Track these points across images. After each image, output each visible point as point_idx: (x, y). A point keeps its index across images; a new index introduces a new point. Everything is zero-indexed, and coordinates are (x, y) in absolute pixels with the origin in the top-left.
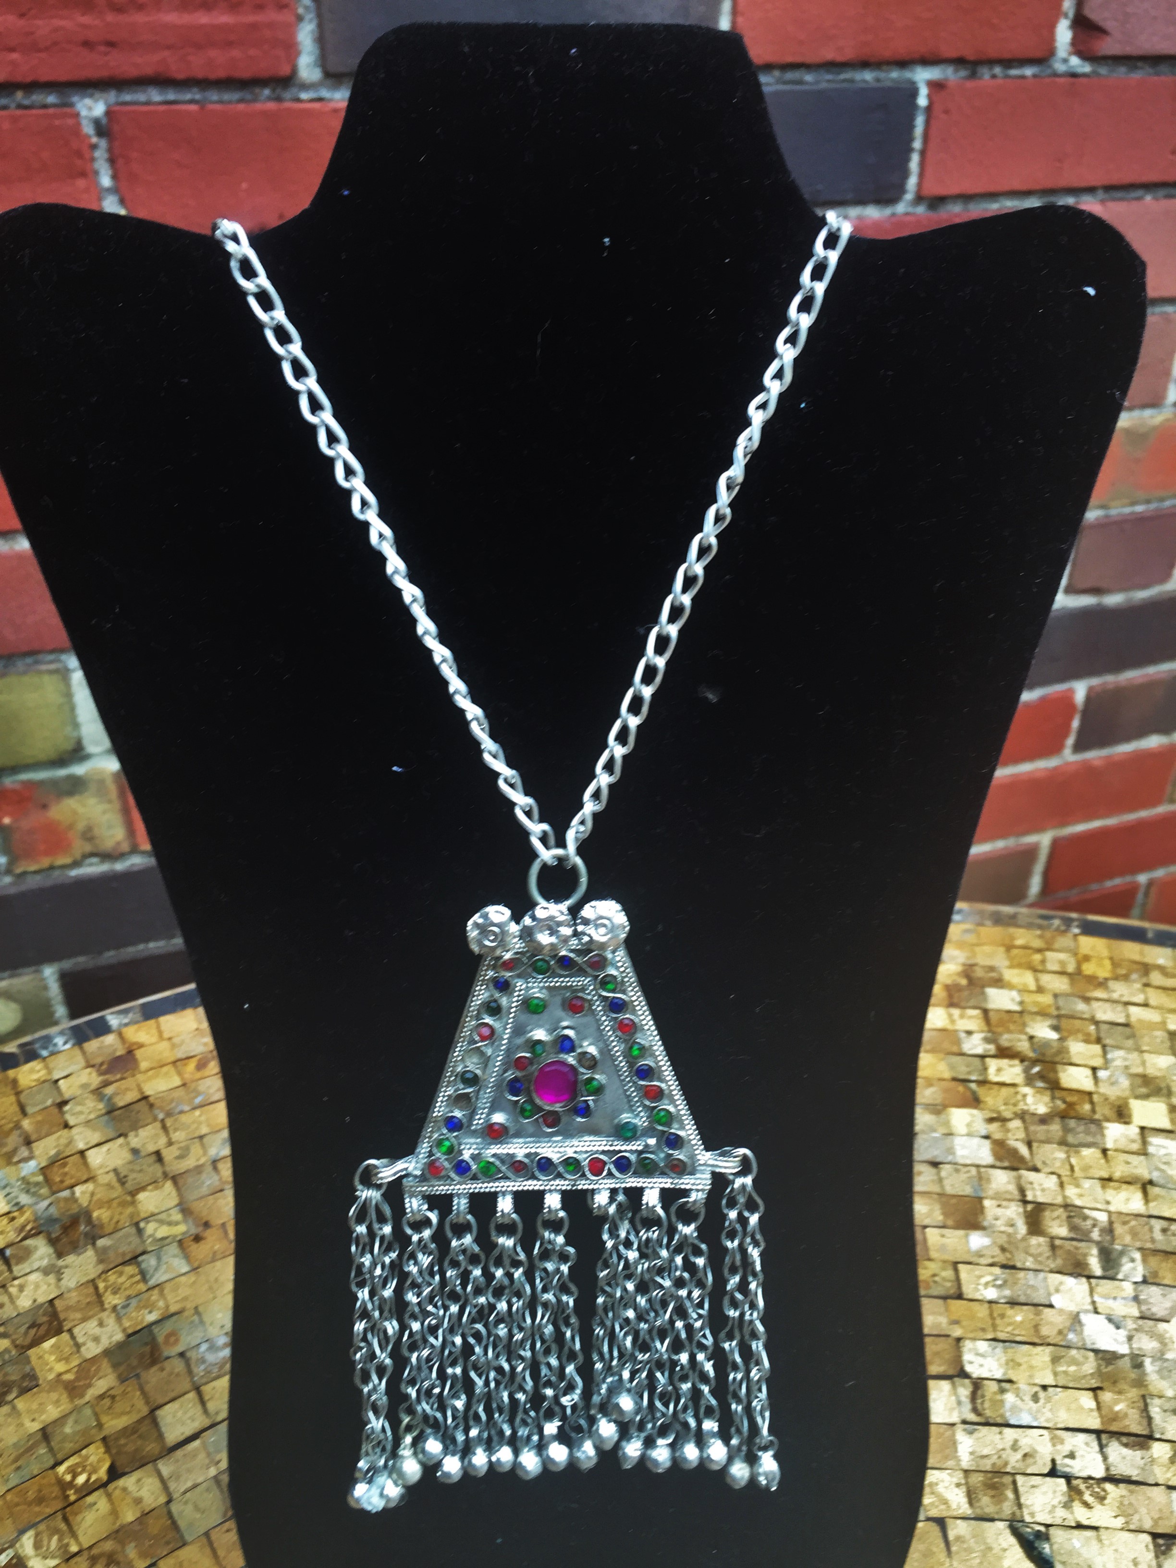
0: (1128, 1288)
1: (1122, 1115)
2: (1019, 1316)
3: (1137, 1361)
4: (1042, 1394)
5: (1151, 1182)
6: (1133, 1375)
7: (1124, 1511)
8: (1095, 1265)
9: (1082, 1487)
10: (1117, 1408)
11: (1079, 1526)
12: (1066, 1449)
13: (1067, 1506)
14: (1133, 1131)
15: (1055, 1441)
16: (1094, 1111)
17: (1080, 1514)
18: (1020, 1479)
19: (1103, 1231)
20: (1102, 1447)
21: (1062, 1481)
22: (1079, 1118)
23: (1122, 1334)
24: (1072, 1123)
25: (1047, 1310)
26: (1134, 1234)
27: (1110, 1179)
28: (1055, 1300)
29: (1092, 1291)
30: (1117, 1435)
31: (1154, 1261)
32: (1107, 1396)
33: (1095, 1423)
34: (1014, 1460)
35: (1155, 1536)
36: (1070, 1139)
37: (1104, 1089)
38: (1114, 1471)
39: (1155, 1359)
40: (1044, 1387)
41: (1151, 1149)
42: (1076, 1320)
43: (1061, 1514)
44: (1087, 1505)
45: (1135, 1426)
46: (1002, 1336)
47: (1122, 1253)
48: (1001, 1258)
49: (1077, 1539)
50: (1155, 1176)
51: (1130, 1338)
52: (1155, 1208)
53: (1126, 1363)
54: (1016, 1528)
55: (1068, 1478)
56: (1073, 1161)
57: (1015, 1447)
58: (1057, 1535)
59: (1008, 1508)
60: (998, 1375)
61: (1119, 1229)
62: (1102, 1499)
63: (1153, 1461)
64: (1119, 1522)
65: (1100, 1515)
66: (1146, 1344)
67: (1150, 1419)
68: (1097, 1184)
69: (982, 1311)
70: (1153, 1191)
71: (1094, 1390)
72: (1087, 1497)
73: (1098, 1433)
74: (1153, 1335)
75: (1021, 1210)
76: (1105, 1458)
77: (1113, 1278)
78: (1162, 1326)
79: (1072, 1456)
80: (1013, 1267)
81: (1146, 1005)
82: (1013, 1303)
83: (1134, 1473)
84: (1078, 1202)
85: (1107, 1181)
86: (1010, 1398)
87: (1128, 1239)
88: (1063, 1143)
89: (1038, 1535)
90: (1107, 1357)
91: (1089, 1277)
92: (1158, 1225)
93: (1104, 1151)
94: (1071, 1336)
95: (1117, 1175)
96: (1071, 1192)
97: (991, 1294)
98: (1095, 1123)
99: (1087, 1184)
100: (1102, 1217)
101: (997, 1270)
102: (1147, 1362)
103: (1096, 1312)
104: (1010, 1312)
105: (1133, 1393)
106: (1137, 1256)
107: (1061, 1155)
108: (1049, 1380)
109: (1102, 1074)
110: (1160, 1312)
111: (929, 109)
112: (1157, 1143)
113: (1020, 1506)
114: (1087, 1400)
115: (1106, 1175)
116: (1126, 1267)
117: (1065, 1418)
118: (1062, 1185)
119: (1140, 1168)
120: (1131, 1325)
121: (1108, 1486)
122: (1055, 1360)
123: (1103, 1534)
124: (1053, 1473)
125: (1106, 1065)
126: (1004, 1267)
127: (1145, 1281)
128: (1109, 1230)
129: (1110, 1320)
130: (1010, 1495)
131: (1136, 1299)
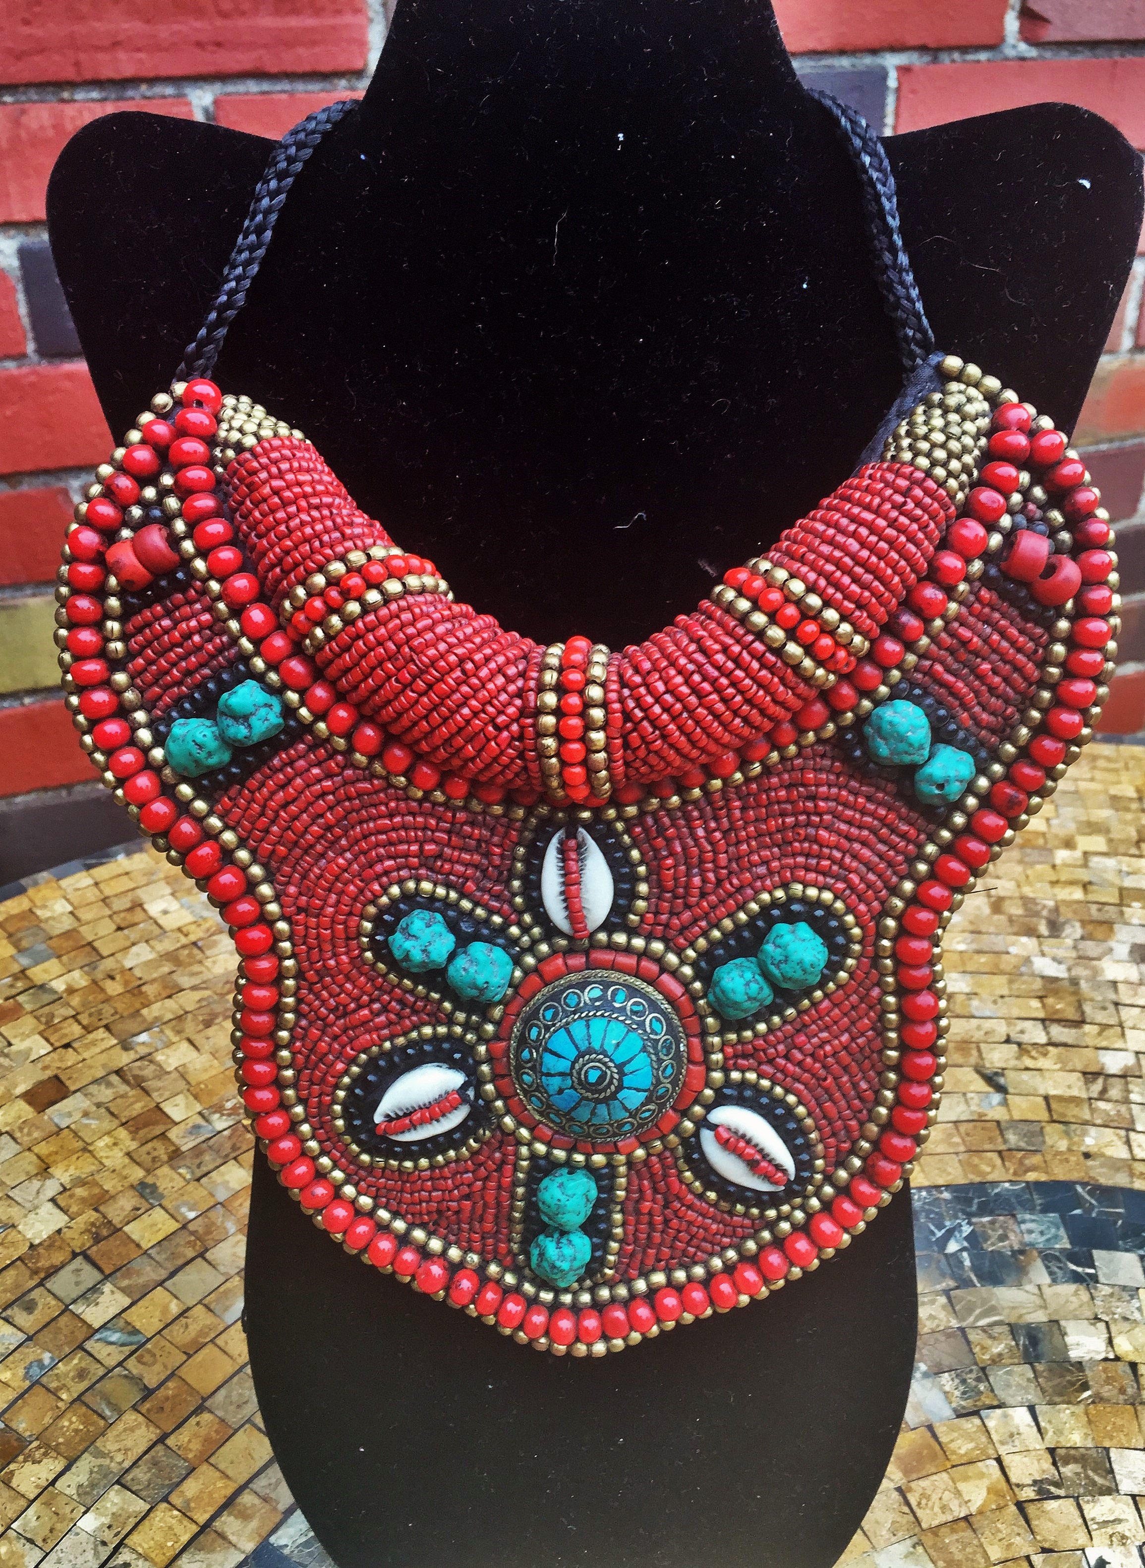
0: (1069, 942)
1: (1069, 844)
2: (983, 959)
3: (1074, 982)
4: (1000, 1000)
5: (1090, 883)
6: (1072, 989)
7: (1059, 1059)
8: (1043, 929)
9: (1030, 1048)
10: (1058, 1007)
11: (1027, 1069)
12: (1018, 1028)
13: (1018, 1058)
14: (1078, 854)
15: (1009, 1025)
16: (1046, 842)
17: (1028, 1062)
18: (982, 1046)
19: (1050, 911)
20: (1045, 1028)
21: (1015, 1047)
22: (1034, 847)
23: (1063, 967)
24: (1028, 851)
25: (1005, 957)
26: (1075, 912)
27: (1057, 882)
28: (1012, 950)
29: (1040, 944)
30: (1059, 1021)
31: (1090, 927)
32: (1050, 1001)
33: (1041, 1015)
34: (978, 1035)
35: (1084, 1074)
36: (1027, 859)
37: (1055, 830)
38: (1054, 1040)
39: (1087, 980)
40: (1002, 997)
41: (1091, 864)
42: (1027, 961)
43: (1013, 1063)
44: (1033, 1058)
45: (1071, 1013)
46: (969, 969)
47: (1064, 923)
48: (971, 928)
49: (1025, 1076)
50: (1093, 879)
51: (1069, 969)
52: (1091, 897)
53: (1066, 983)
54: (979, 1071)
55: (1019, 1044)
56: (1029, 872)
57: (979, 1028)
58: (1010, 1074)
59: (973, 1059)
60: (967, 990)
61: (1062, 909)
62: (1045, 1055)
63: (1085, 1034)
64: (1058, 1066)
65: (1042, 1063)
66: (1080, 972)
67: (1083, 1013)
68: (1048, 886)
69: (956, 957)
70: (1090, 888)
71: (1041, 998)
72: (1034, 1053)
73: (1043, 1021)
74: (1086, 968)
75: (986, 900)
76: (1048, 1033)
77: (1057, 937)
78: (1095, 963)
79: (1022, 1032)
80: (979, 932)
81: (1092, 779)
82: (979, 952)
83: (1070, 1041)
84: (1031, 895)
85: (1054, 883)
86: (975, 1003)
87: (1070, 915)
88: (1021, 862)
89: (996, 1074)
90: (1051, 981)
91: (1039, 937)
92: (1094, 907)
93: (1054, 867)
94: (1023, 969)
95: (1063, 879)
96: (1027, 891)
97: (962, 947)
98: (1047, 850)
99: (1039, 885)
100: (1051, 903)
101: (967, 935)
102: (1083, 984)
103: (1043, 955)
104: (976, 957)
105: (1072, 999)
106: (1078, 925)
107: (1019, 869)
108: (1005, 992)
109: (1054, 822)
110: (1091, 954)
111: (898, 90)
112: (1095, 861)
113: (982, 1059)
114: (1035, 1004)
115: (1054, 878)
116: (1068, 930)
117: (1016, 1013)
118: (1019, 886)
119: (1083, 875)
120: (1071, 962)
121: (1050, 1048)
122: (1011, 982)
123: (1047, 1074)
124: (1008, 1041)
125: (1058, 816)
126: (972, 932)
127: (1083, 938)
128: (1056, 910)
129: (1054, 959)
130: (975, 1053)
131: (1075, 947)
